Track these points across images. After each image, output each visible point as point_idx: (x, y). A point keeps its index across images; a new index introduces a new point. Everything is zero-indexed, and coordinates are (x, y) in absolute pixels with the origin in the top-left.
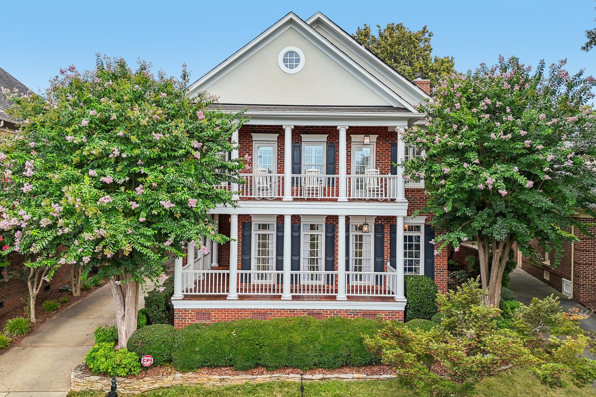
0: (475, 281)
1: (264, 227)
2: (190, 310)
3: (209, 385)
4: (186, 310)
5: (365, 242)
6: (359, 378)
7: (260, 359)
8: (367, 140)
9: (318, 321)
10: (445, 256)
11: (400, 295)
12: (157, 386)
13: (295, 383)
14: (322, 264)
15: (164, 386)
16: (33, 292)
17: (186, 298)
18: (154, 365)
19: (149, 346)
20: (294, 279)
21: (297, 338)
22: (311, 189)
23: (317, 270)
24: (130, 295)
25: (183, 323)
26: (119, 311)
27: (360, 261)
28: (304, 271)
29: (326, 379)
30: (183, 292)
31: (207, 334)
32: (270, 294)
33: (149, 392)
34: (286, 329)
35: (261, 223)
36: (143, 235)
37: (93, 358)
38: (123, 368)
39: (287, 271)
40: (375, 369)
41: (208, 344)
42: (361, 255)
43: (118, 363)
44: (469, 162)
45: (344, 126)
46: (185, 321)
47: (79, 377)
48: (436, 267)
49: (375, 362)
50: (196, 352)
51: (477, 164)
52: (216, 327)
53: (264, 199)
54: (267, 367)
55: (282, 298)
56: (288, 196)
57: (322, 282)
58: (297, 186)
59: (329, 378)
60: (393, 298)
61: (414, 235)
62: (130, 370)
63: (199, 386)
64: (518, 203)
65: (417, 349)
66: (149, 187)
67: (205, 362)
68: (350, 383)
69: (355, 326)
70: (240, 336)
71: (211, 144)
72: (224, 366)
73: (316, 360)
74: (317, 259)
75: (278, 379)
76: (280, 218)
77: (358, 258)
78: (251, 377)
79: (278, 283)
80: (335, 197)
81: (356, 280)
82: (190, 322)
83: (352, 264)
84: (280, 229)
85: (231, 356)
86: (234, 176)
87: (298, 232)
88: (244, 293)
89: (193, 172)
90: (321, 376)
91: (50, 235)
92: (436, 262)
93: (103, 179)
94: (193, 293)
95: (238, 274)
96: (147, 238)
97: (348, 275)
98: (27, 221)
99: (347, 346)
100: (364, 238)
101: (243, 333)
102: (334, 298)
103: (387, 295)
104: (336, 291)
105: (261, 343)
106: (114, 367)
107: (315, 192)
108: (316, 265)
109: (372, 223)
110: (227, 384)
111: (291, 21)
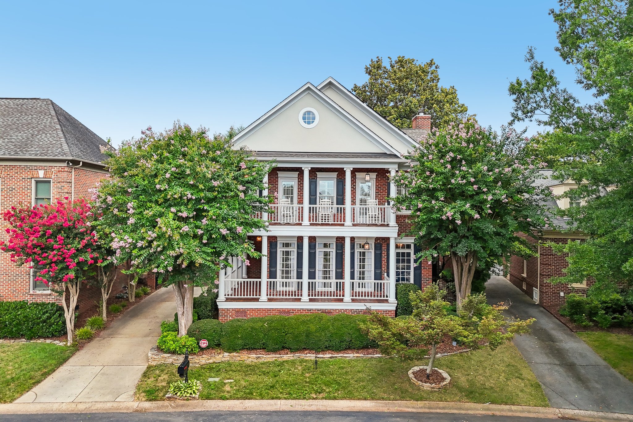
0: (435, 284)
1: (287, 245)
2: (231, 310)
3: (248, 362)
4: (228, 309)
5: (367, 257)
6: (358, 357)
7: (286, 343)
8: (368, 178)
9: (328, 317)
10: (430, 268)
11: (392, 298)
12: (211, 361)
13: (311, 360)
14: (333, 274)
15: (216, 361)
16: (105, 297)
17: (227, 300)
18: (208, 348)
19: (204, 333)
20: (311, 286)
21: (313, 328)
22: (324, 215)
23: (329, 278)
24: (188, 297)
25: (226, 320)
26: (180, 309)
27: (363, 272)
28: (319, 280)
29: (333, 357)
30: (225, 295)
31: (246, 325)
32: (292, 297)
33: (206, 366)
34: (304, 322)
35: (285, 242)
36: (204, 252)
37: (164, 341)
38: (187, 348)
39: (305, 279)
40: (371, 351)
41: (247, 333)
42: (364, 268)
43: (183, 344)
44: (437, 199)
45: (349, 168)
46: (227, 318)
47: (155, 354)
48: (423, 277)
49: (370, 346)
50: (239, 338)
51: (442, 201)
52: (253, 320)
53: (288, 224)
54: (291, 349)
55: (301, 301)
56: (306, 222)
57: (333, 289)
58: (313, 213)
59: (336, 357)
60: (387, 301)
61: (406, 252)
62: (192, 350)
63: (241, 362)
64: (476, 229)
65: (394, 330)
66: (210, 219)
67: (245, 345)
68: (351, 360)
69: (356, 320)
70: (270, 327)
71: (249, 185)
72: (259, 349)
73: (327, 344)
74: (329, 271)
75: (299, 357)
76: (300, 239)
77: (362, 270)
78: (279, 356)
79: (298, 290)
80: (342, 223)
81: (359, 287)
82: (231, 318)
83: (357, 275)
84: (300, 247)
85: (264, 341)
86: (265, 207)
87: (315, 249)
88: (272, 297)
89: (237, 206)
90: (330, 355)
91: (145, 253)
92: (423, 273)
93: (180, 214)
94: (233, 297)
95: (268, 282)
96: (207, 254)
97: (353, 283)
98: (130, 243)
99: (349, 334)
100: (366, 254)
101: (273, 325)
102: (341, 300)
103: (382, 298)
104: (343, 296)
105: (286, 332)
106: (180, 348)
107: (327, 218)
108: (328, 276)
109: (372, 243)
110: (261, 361)
111: (309, 88)
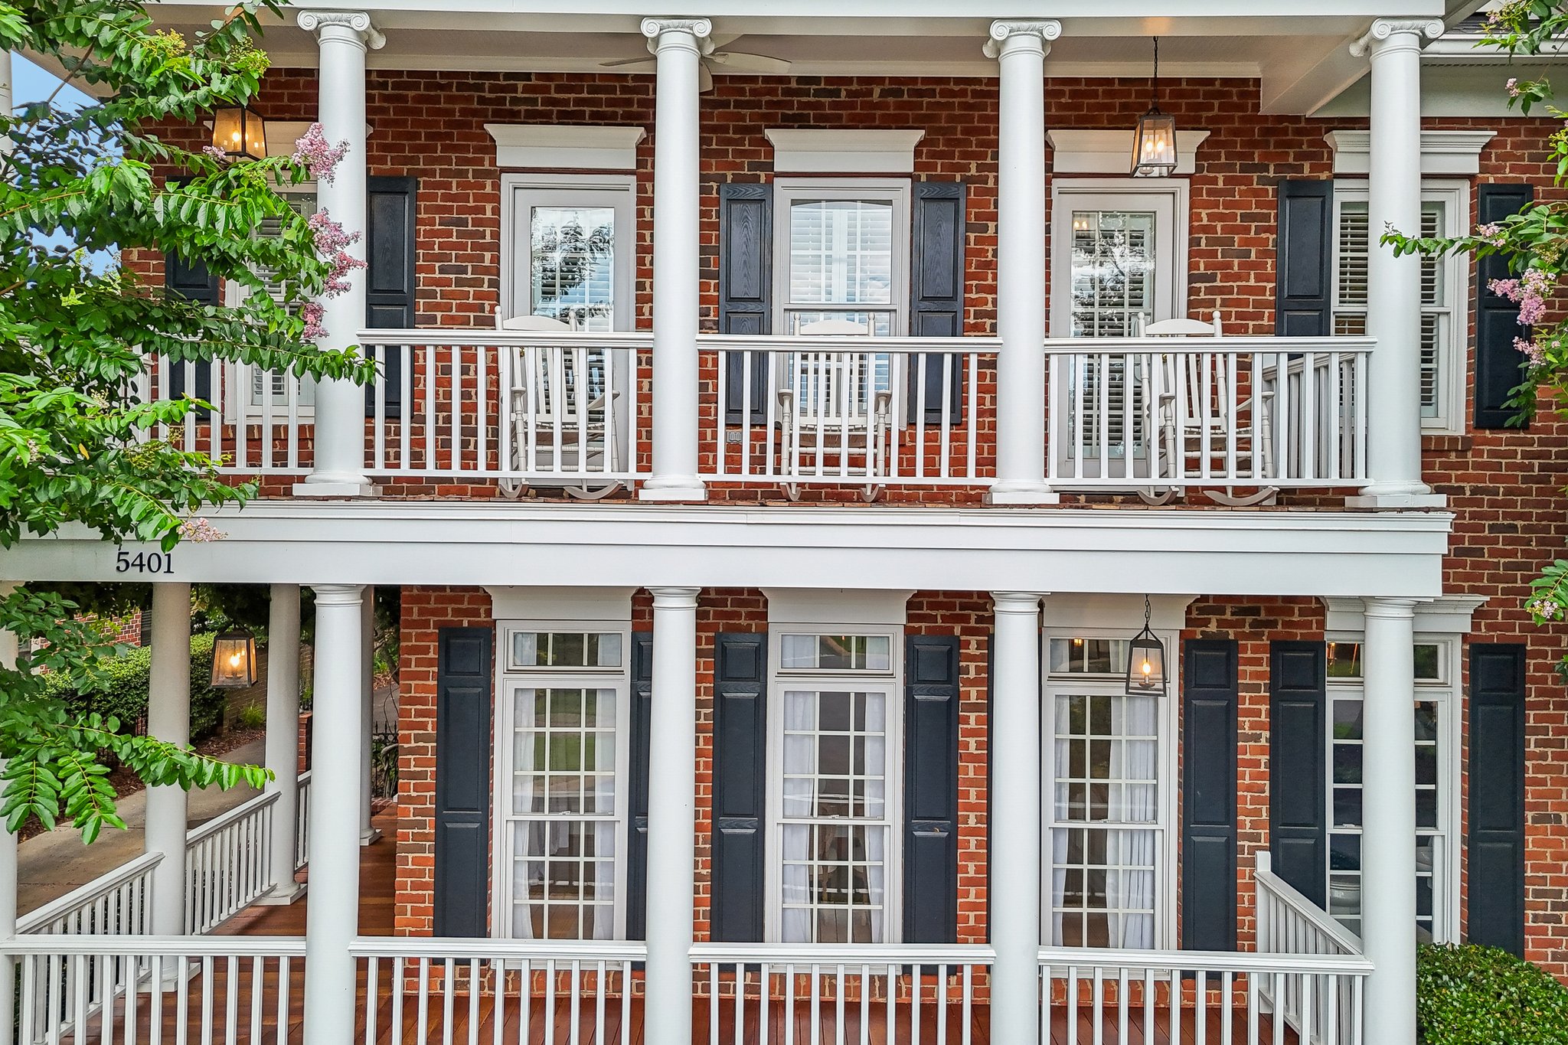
1: (568, 650)
5: (1124, 738)
14: (887, 857)
22: (821, 434)
23: (861, 894)
27: (1098, 839)
35: (551, 629)
42: (1101, 811)
48: (1535, 881)
53: (548, 492)
56: (676, 471)
74: (859, 831)
77: (1086, 823)
80: (971, 479)
87: (756, 679)
92: (1535, 856)
95: (362, 964)
100: (1120, 713)
107: (844, 453)
109: (1169, 638)
